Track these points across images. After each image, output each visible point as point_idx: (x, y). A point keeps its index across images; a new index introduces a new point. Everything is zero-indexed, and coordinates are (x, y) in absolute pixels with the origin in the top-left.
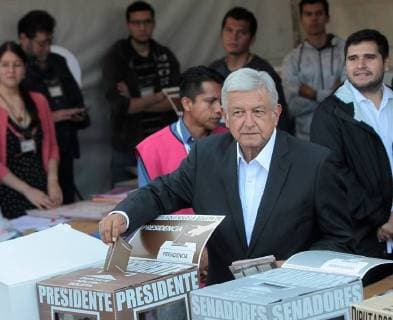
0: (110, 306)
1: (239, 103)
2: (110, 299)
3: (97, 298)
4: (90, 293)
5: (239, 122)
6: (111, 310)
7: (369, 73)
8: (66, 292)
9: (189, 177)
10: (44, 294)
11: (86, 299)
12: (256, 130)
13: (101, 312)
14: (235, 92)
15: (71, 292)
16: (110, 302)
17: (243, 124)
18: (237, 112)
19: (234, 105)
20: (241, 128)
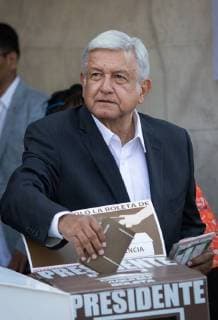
18: (96, 74)
19: (94, 66)
20: (97, 93)
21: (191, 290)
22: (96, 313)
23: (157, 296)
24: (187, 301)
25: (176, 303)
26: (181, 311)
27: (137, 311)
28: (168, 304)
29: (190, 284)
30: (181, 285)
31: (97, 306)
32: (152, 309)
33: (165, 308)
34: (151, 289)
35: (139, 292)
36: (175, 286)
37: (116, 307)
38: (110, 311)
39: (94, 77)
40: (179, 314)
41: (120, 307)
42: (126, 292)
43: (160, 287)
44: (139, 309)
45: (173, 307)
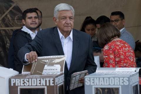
0: (53, 83)
1: (65, 15)
2: (53, 80)
3: (46, 81)
4: (42, 79)
5: (64, 22)
6: (53, 85)
7: (36, 24)
8: (28, 80)
9: (40, 44)
10: (14, 82)
11: (40, 82)
12: (70, 25)
13: (47, 86)
14: (63, 10)
15: (30, 80)
16: (53, 82)
17: (66, 23)
18: (64, 18)
19: (62, 16)
20: (64, 24)
21: (49, 81)
22: (19, 85)
23: (38, 82)
24: (48, 84)
25: (44, 84)
26: (46, 87)
27: (32, 86)
28: (42, 85)
29: (49, 79)
30: (46, 79)
31: (20, 83)
32: (36, 86)
33: (41, 86)
34: (37, 79)
35: (33, 80)
36: (44, 79)
37: (25, 84)
38: (23, 85)
39: (63, 19)
40: (45, 88)
41: (27, 84)
42: (29, 80)
43: (40, 79)
44: (32, 85)
45: (43, 86)
